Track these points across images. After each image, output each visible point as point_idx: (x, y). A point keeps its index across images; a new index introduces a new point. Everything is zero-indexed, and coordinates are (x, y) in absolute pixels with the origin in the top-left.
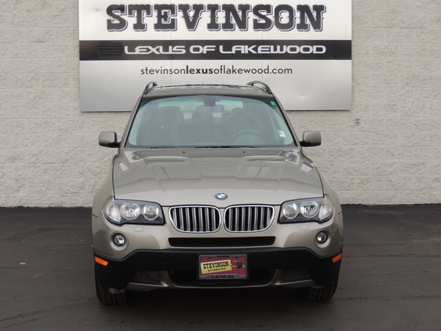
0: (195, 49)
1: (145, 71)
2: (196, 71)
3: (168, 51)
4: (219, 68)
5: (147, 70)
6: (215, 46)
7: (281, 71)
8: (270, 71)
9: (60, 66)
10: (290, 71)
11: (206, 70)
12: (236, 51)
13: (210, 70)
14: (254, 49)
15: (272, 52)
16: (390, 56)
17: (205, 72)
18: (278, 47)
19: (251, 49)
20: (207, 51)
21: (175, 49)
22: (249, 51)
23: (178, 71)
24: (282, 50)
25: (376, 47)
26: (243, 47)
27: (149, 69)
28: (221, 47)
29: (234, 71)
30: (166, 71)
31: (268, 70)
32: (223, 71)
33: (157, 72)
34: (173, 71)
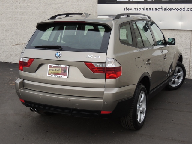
1: (125, 9)
2: (149, 9)
4: (160, 8)
5: (126, 9)
9: (90, 7)
11: (154, 9)
13: (156, 9)
17: (153, 10)
23: (140, 9)
27: (127, 8)
29: (167, 9)
30: (135, 9)
31: (185, 9)
32: (162, 9)
33: (131, 10)
34: (138, 9)
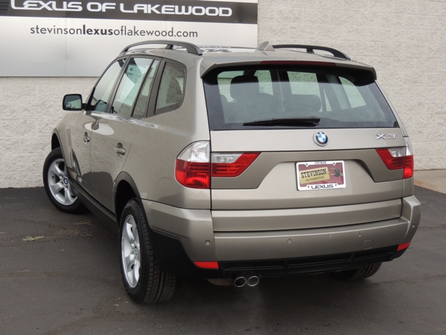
0: (93, 7)
1: (35, 30)
2: (94, 32)
3: (62, 7)
4: (120, 29)
5: (37, 28)
6: (115, 4)
7: (185, 34)
8: (175, 33)
10: (195, 34)
11: (106, 30)
12: (138, 10)
13: (109, 31)
14: (158, 9)
15: (177, 12)
16: (294, 21)
17: (104, 33)
18: (183, 8)
19: (154, 9)
20: (106, 9)
21: (70, 5)
22: (152, 11)
23: (73, 31)
24: (187, 11)
25: (281, 12)
26: (145, 6)
27: (40, 28)
28: (122, 6)
29: (135, 33)
30: (60, 31)
31: (172, 32)
32: (124, 32)
33: (50, 32)
34: (68, 31)
